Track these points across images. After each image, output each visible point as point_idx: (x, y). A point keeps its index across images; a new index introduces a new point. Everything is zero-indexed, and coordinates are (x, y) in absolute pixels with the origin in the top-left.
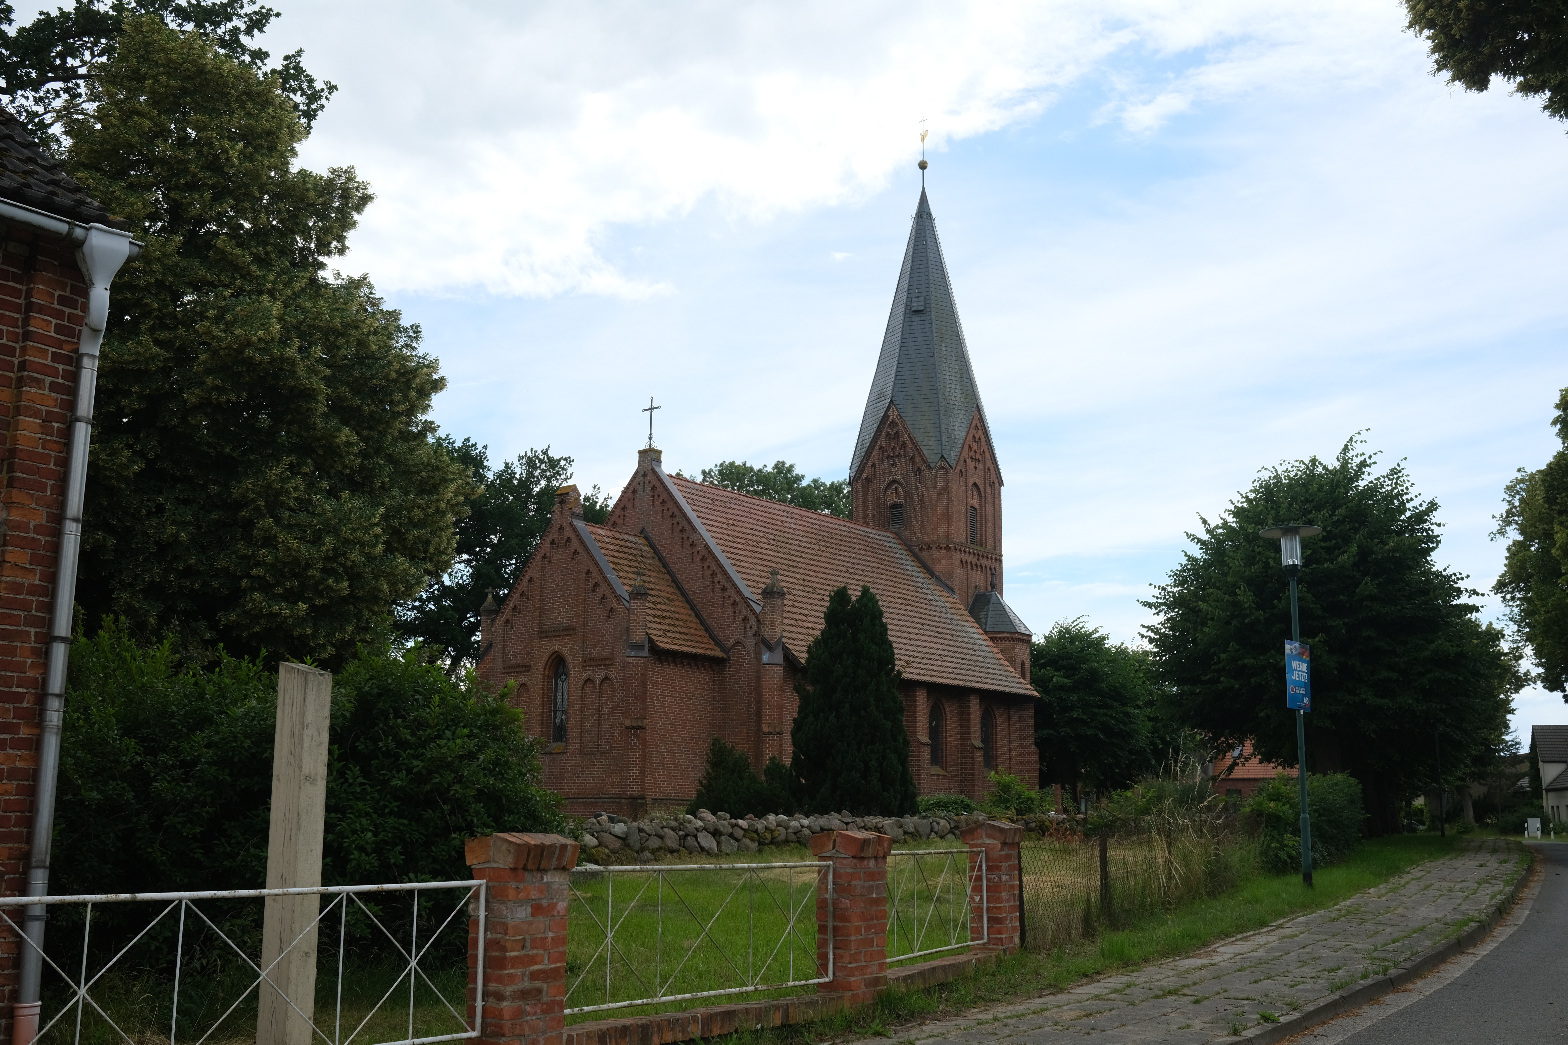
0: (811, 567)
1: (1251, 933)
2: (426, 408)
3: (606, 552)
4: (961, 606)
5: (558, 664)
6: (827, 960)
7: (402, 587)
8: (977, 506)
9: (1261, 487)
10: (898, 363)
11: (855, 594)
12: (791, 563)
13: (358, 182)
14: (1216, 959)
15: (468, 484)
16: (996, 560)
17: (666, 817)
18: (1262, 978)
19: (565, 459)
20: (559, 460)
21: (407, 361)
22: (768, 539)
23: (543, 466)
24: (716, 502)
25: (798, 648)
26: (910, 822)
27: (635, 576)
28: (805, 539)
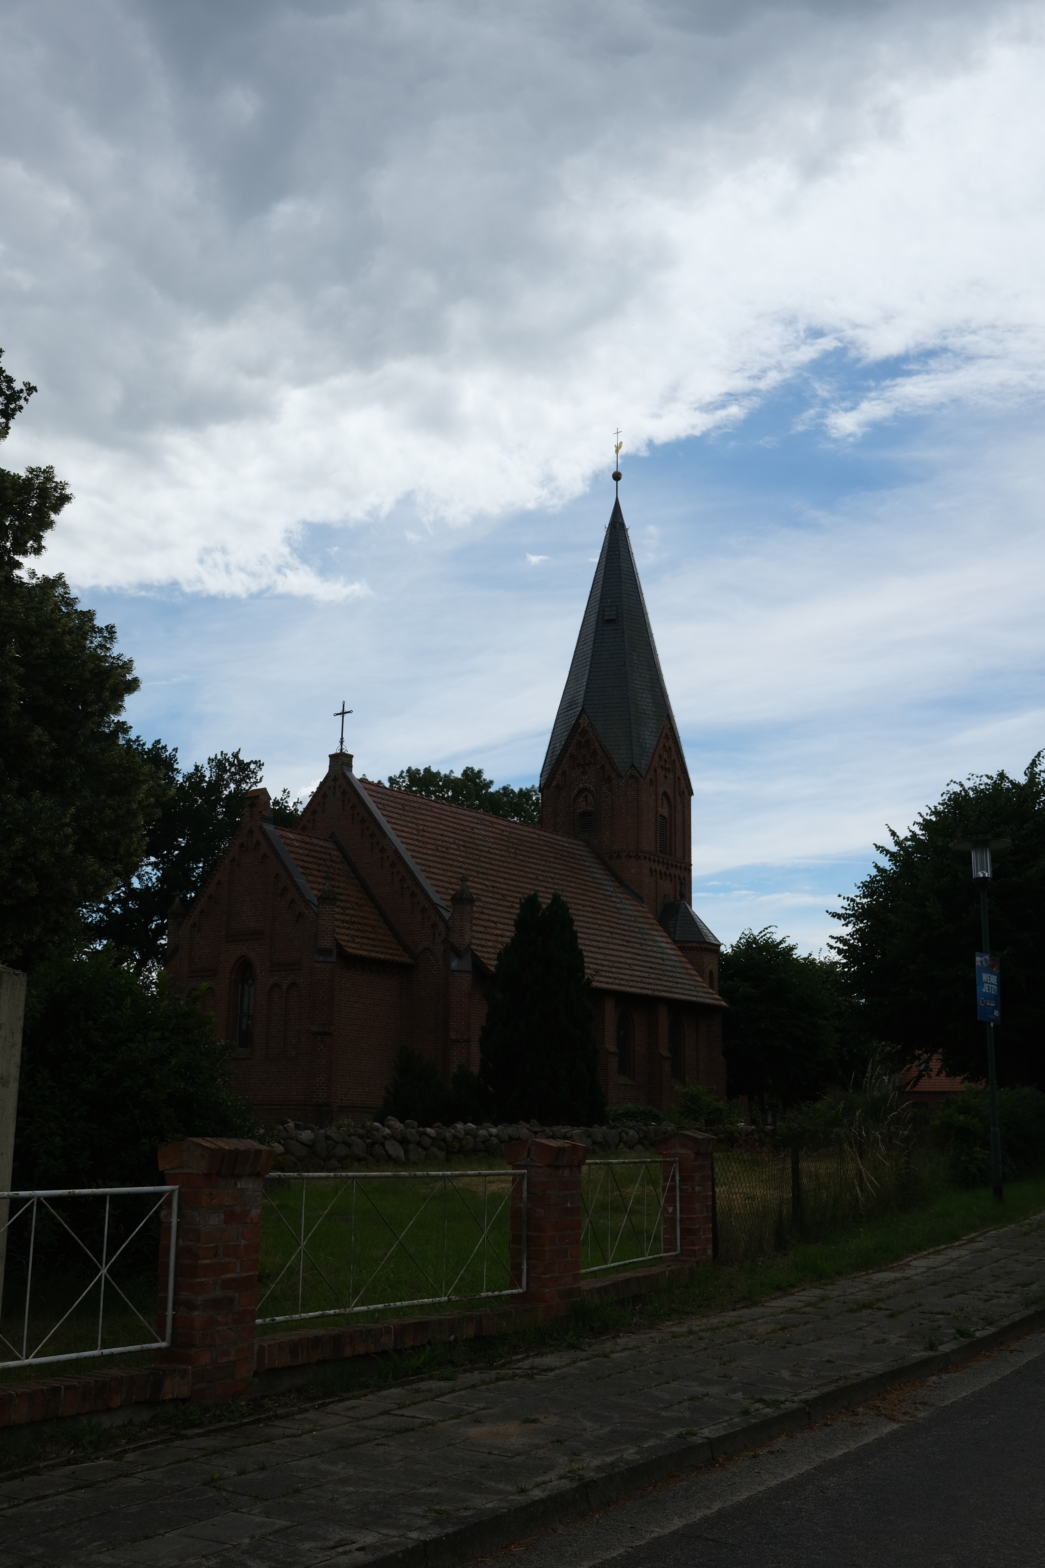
0: (500, 874)
1: (943, 1247)
2: (118, 709)
3: (295, 856)
4: (650, 915)
5: (244, 968)
6: (521, 1270)
7: (91, 888)
8: (666, 815)
9: (950, 799)
10: (590, 672)
11: (545, 901)
12: (480, 870)
13: (56, 482)
14: (910, 1272)
15: (159, 785)
16: (685, 869)
17: (353, 1124)
18: (956, 1292)
19: (256, 762)
20: (249, 764)
21: (101, 661)
22: (457, 845)
23: (233, 769)
24: (407, 808)
25: (486, 955)
26: (599, 1131)
27: (323, 881)
28: (495, 846)
